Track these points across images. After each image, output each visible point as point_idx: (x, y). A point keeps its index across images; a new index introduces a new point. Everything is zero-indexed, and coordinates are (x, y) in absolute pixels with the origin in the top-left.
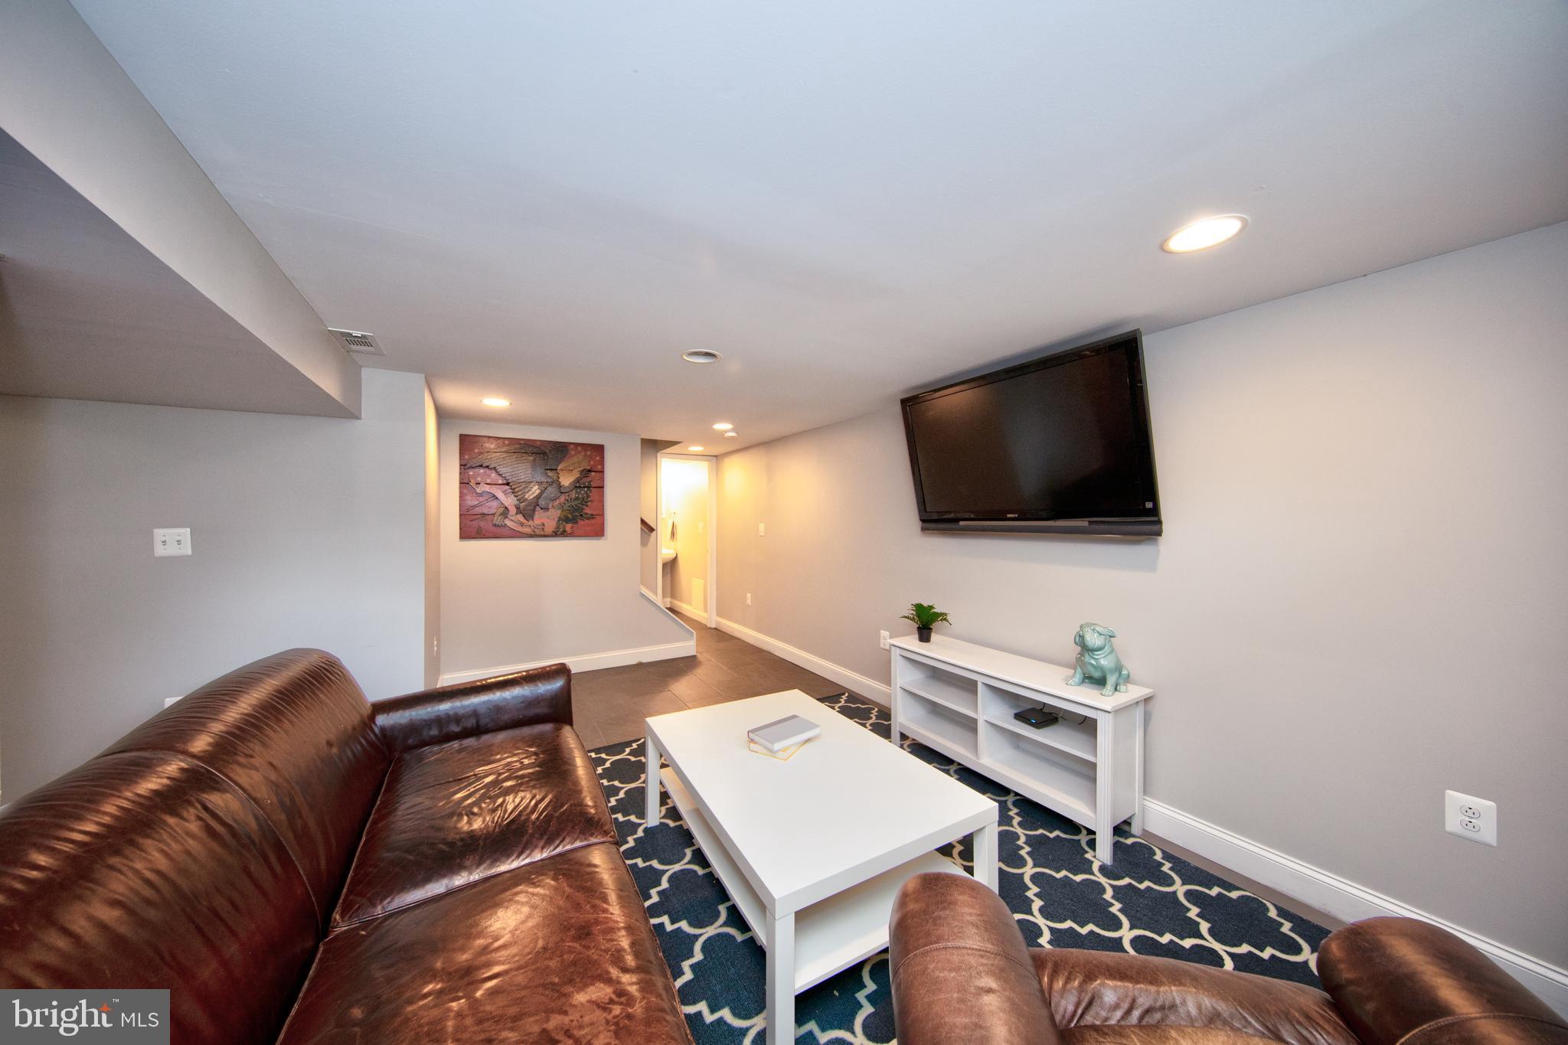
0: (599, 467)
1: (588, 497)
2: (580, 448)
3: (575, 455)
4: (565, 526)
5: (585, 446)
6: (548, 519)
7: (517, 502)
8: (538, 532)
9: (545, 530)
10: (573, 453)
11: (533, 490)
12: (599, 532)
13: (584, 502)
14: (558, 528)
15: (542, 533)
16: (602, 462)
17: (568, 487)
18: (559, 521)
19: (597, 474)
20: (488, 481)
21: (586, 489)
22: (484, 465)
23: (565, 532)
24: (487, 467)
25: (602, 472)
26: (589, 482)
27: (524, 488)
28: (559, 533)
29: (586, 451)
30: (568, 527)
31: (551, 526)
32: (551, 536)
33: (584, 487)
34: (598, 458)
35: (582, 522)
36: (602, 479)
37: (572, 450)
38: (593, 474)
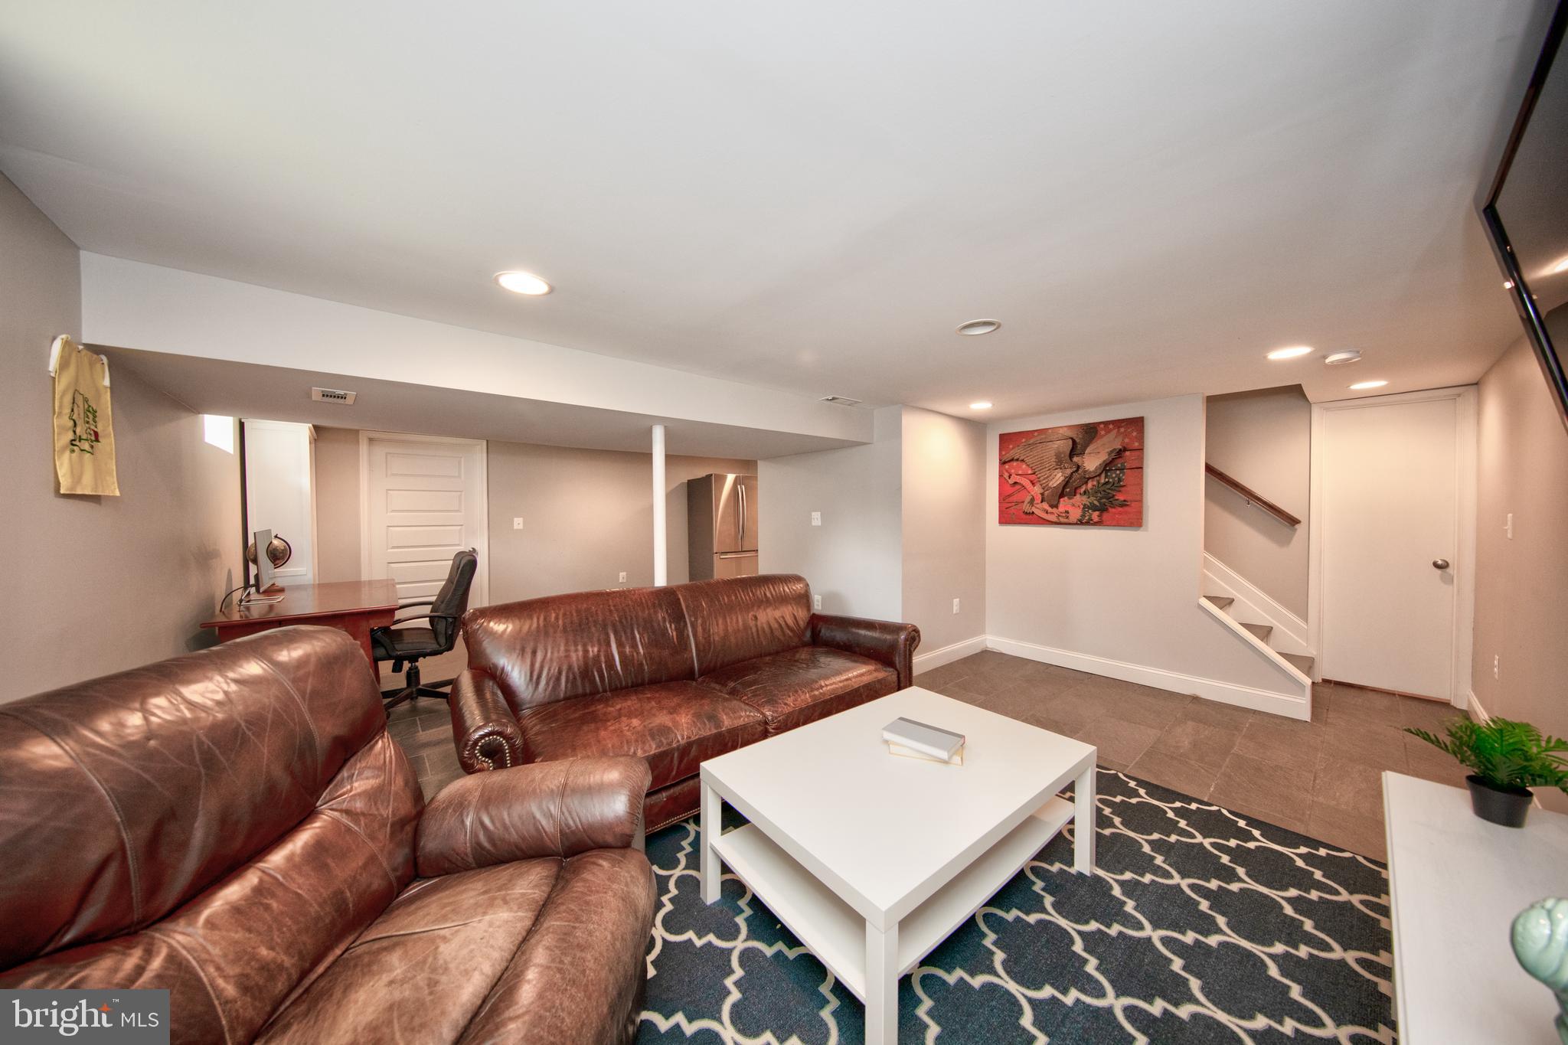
0: (1136, 444)
1: (1120, 480)
2: (1111, 426)
3: (1106, 434)
4: (1091, 515)
5: (1117, 423)
6: (1073, 506)
7: (1042, 491)
8: (1062, 520)
9: (1070, 517)
10: (1103, 433)
11: (1057, 477)
12: (1135, 521)
13: (1118, 486)
14: (1083, 516)
15: (1066, 520)
16: (1141, 438)
17: (1093, 471)
18: (1083, 508)
19: (1134, 453)
20: (1020, 472)
21: (1118, 472)
22: (1015, 458)
23: (1092, 520)
24: (1017, 460)
25: (1141, 449)
26: (1122, 464)
27: (1048, 477)
28: (1081, 523)
29: (1119, 427)
30: (1095, 516)
31: (1076, 514)
32: (1076, 524)
33: (1117, 469)
34: (1135, 434)
35: (1113, 510)
36: (1141, 459)
37: (1102, 429)
38: (1128, 453)
